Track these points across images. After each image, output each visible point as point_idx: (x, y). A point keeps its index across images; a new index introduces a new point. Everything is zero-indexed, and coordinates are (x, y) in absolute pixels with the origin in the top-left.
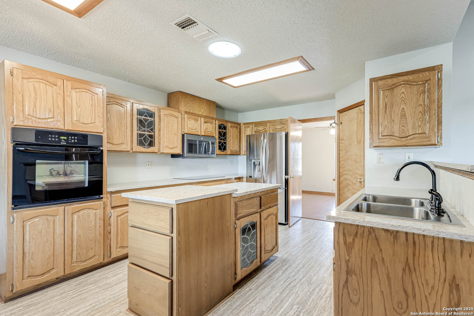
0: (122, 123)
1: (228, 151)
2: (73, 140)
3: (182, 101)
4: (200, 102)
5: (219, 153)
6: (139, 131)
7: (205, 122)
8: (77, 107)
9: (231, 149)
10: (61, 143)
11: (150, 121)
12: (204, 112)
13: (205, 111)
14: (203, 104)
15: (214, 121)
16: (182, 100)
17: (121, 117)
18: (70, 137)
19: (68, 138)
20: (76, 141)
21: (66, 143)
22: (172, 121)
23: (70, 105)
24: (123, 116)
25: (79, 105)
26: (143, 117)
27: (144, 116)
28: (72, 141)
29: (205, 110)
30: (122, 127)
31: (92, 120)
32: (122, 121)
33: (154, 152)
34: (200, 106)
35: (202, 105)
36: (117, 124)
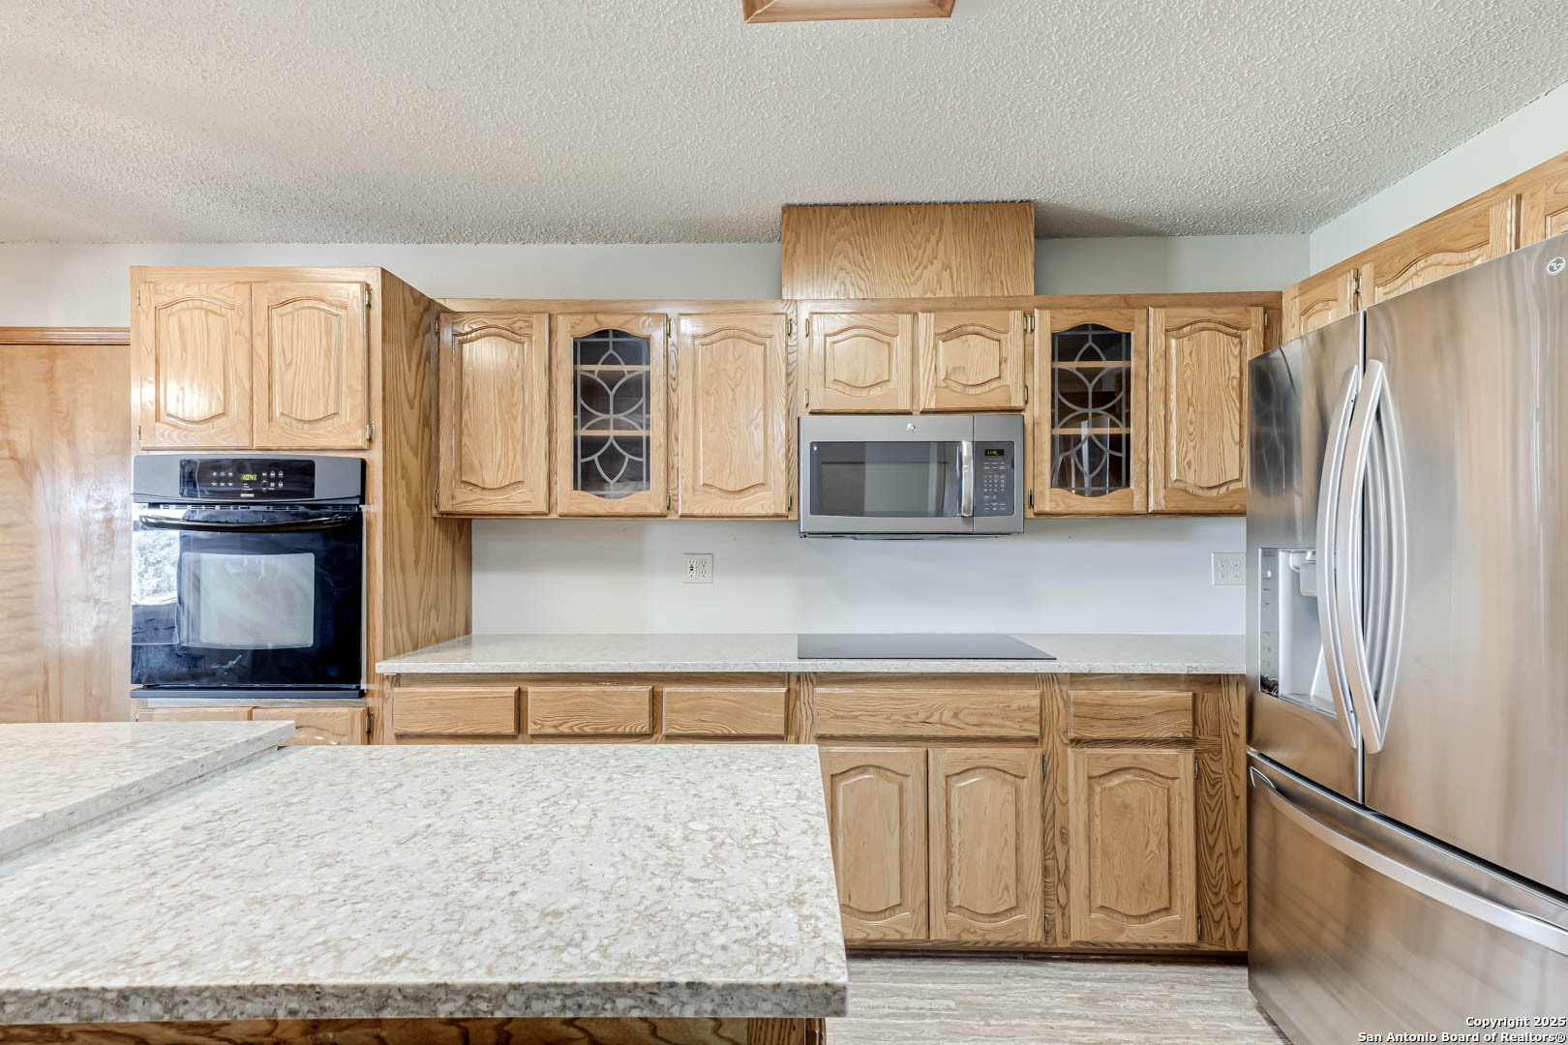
0: (514, 406)
1: (1146, 490)
2: (272, 484)
3: (794, 252)
4: (913, 228)
5: (1061, 508)
6: (582, 427)
7: (949, 335)
8: (283, 368)
9: (1174, 475)
10: (242, 495)
11: (627, 377)
12: (939, 282)
13: (946, 274)
14: (933, 239)
15: (1016, 317)
16: (794, 247)
17: (512, 381)
18: (264, 474)
19: (260, 478)
20: (281, 485)
21: (252, 495)
22: (736, 360)
23: (263, 365)
24: (519, 374)
25: (288, 360)
26: (598, 368)
27: (601, 361)
28: (269, 486)
29: (946, 267)
30: (515, 418)
31: (326, 407)
32: (513, 395)
33: (644, 512)
34: (914, 252)
35: (928, 241)
36: (498, 411)
